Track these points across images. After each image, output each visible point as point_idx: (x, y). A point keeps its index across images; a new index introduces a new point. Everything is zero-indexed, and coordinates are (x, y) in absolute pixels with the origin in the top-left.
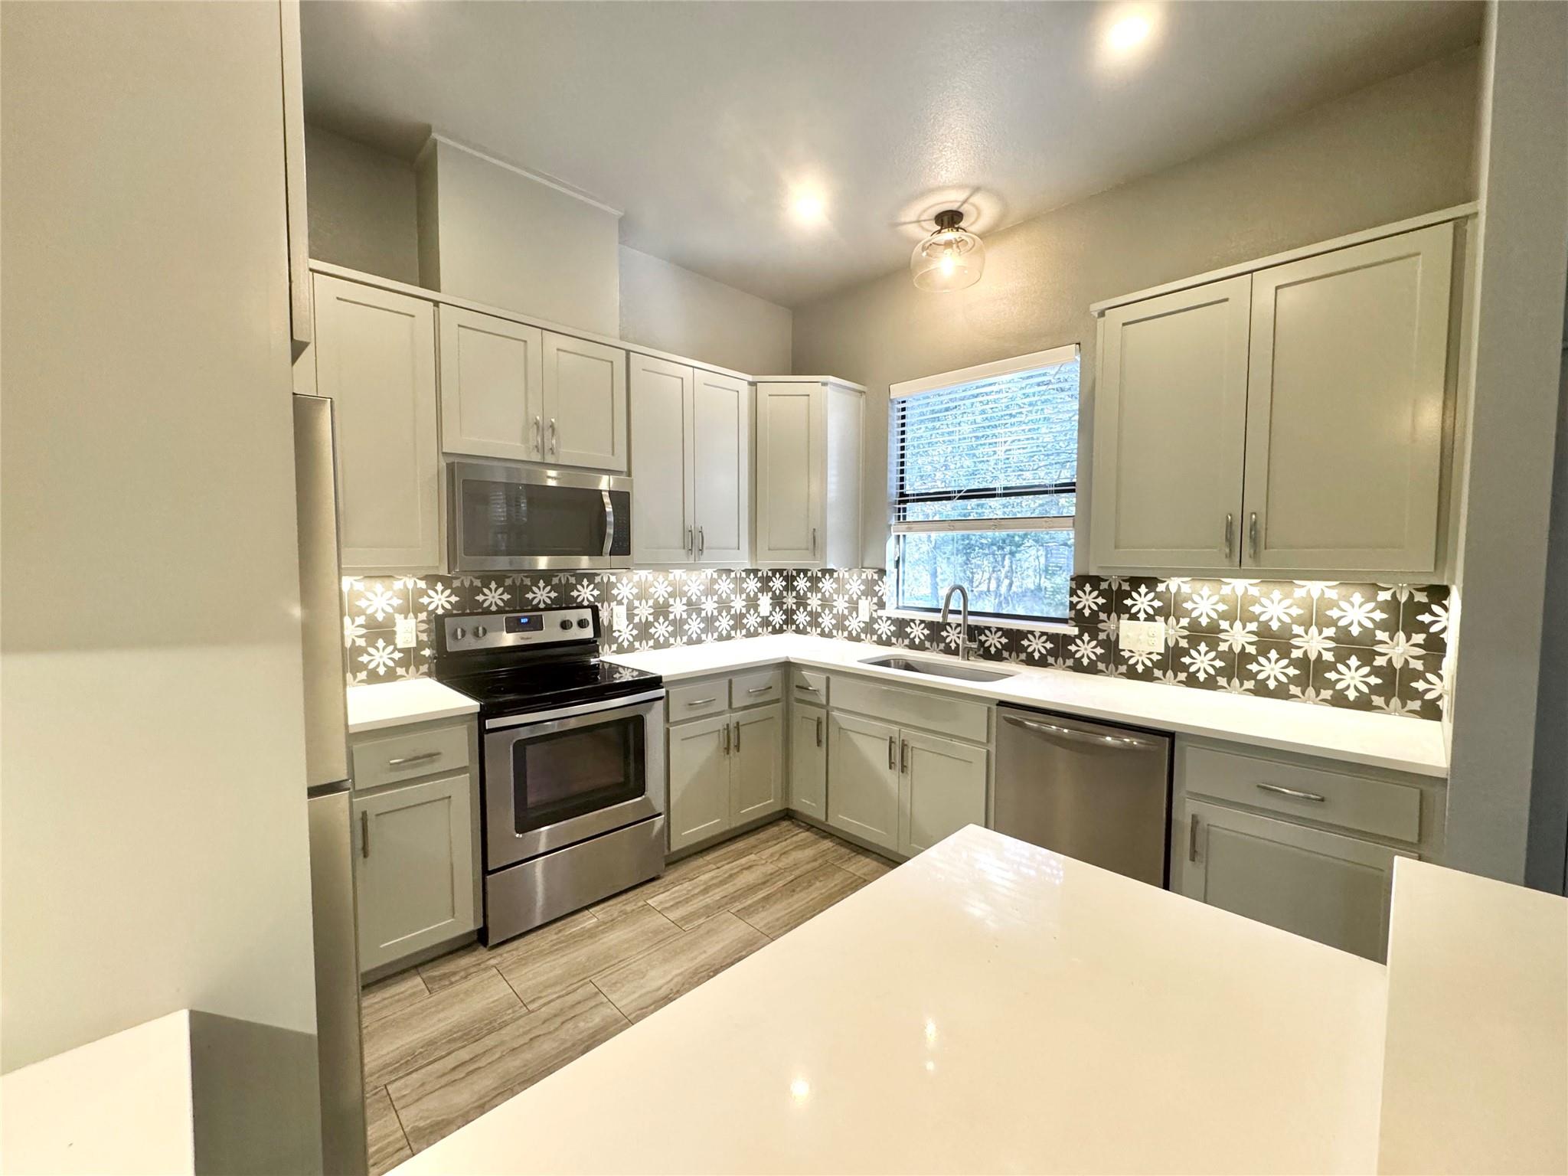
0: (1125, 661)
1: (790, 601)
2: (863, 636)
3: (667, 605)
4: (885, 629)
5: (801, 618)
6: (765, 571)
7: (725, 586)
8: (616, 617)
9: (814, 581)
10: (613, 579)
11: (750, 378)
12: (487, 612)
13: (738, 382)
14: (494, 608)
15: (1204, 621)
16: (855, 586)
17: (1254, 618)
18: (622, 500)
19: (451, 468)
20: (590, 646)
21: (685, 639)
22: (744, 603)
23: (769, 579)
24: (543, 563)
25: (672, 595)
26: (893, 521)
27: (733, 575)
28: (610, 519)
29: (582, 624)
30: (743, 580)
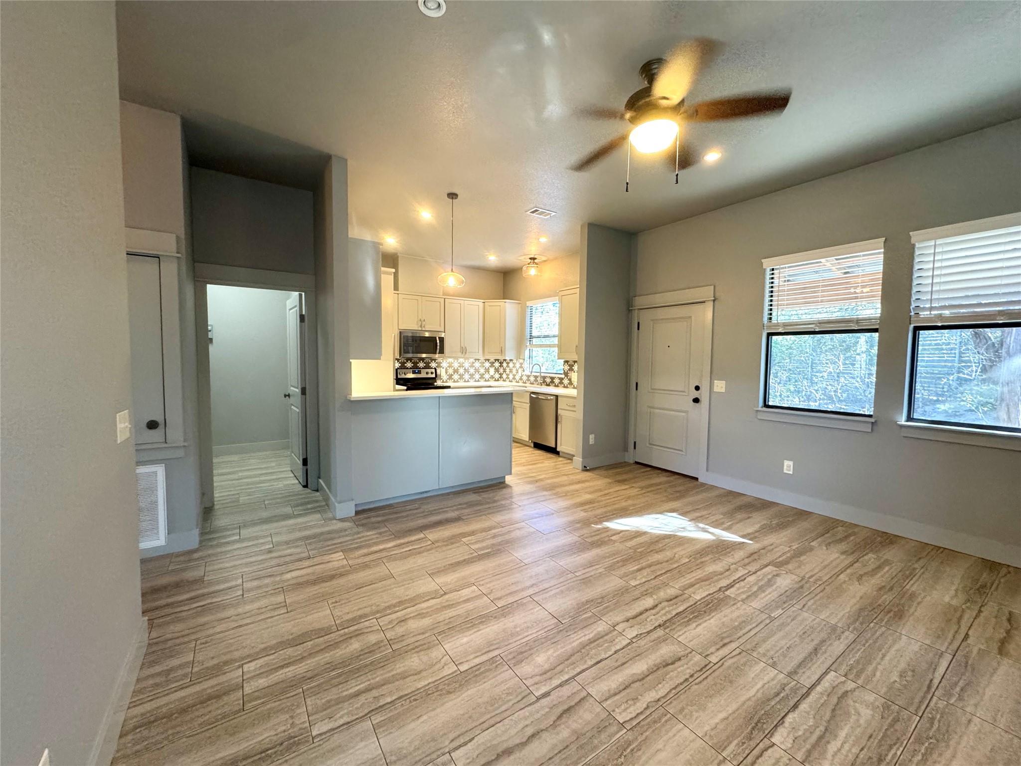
0: (573, 384)
1: (501, 370)
3: (458, 369)
4: (525, 378)
5: (504, 376)
6: (492, 360)
7: (477, 364)
8: (442, 372)
9: (508, 363)
10: (441, 361)
11: (483, 301)
12: (407, 368)
13: (480, 303)
14: (409, 368)
16: (518, 365)
18: (442, 340)
19: (400, 332)
20: (434, 379)
22: (484, 370)
23: (493, 363)
24: (424, 356)
25: (460, 367)
26: (528, 344)
27: (480, 361)
28: (438, 344)
29: (432, 373)
30: (484, 363)
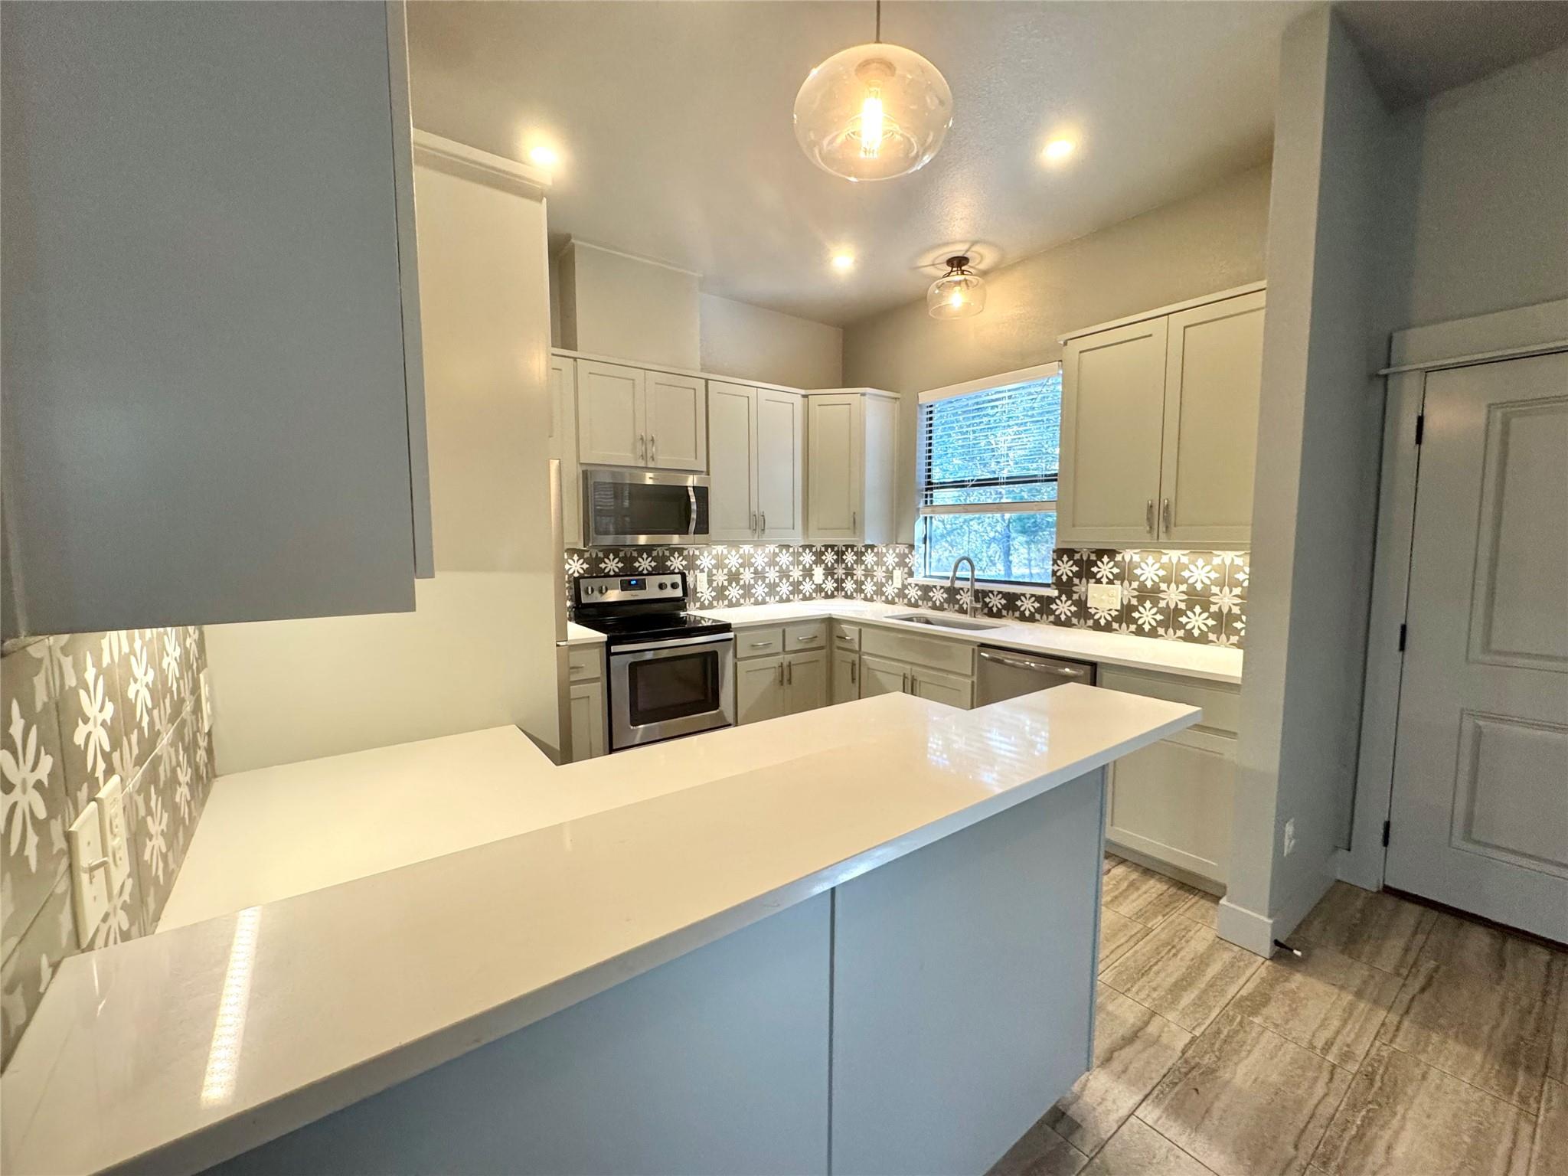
0: (1092, 616)
1: (840, 572)
2: (897, 600)
3: (738, 573)
4: (913, 593)
5: (849, 586)
6: (819, 547)
7: (785, 559)
8: (700, 582)
9: (860, 555)
10: (697, 553)
11: (803, 392)
12: (607, 576)
13: (793, 396)
14: (612, 573)
15: (1149, 584)
16: (891, 559)
17: (1185, 581)
18: (702, 493)
19: (585, 473)
20: (680, 603)
21: (752, 600)
22: (801, 573)
23: (822, 553)
24: (642, 540)
25: (742, 565)
26: (922, 505)
27: (791, 550)
28: (694, 507)
29: (674, 586)
30: (800, 554)
